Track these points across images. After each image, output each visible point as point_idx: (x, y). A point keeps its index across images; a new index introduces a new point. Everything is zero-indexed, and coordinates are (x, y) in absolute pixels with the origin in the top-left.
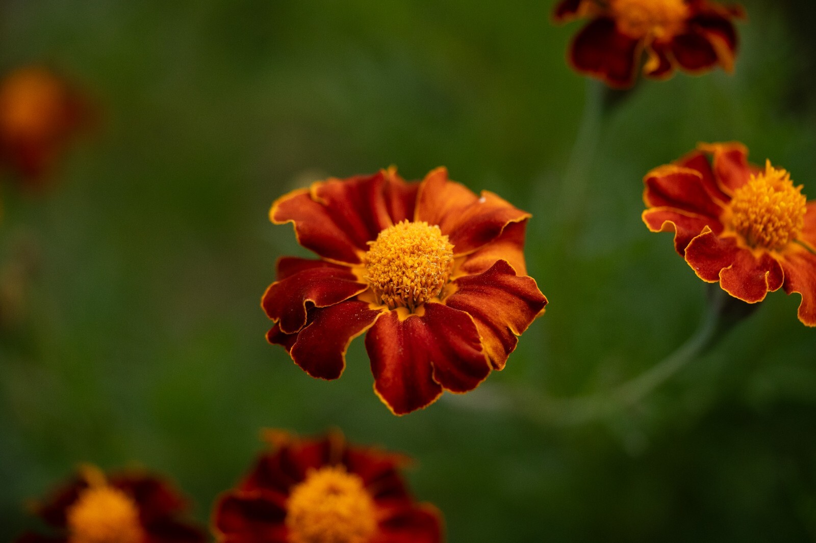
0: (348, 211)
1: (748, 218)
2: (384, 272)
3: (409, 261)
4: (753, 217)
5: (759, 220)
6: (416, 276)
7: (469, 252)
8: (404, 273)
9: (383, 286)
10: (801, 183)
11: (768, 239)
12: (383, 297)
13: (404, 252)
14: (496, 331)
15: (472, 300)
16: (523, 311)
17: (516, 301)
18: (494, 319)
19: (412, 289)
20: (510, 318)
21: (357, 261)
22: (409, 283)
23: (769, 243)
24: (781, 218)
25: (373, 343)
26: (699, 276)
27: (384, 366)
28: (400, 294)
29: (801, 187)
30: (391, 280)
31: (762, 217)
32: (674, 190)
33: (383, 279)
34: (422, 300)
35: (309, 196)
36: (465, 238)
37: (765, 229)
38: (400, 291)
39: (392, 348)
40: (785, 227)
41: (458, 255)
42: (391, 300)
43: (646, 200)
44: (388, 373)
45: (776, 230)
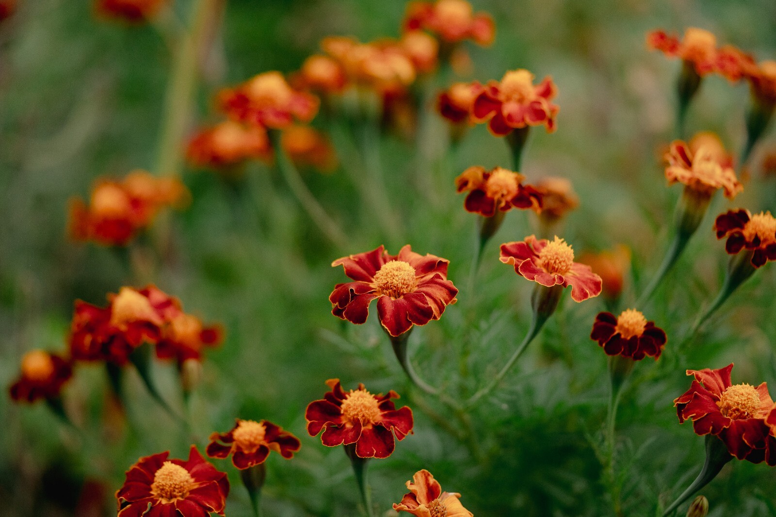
0: (367, 262)
1: (547, 258)
2: (385, 279)
3: (396, 273)
4: (549, 257)
5: (552, 258)
6: (399, 279)
7: (422, 276)
8: (393, 278)
9: (384, 285)
10: (571, 244)
11: (556, 267)
12: (384, 291)
13: (393, 269)
14: (435, 301)
15: (424, 289)
16: (447, 294)
17: (445, 290)
18: (434, 296)
19: (397, 285)
20: (441, 296)
21: (372, 282)
22: (396, 282)
23: (557, 269)
24: (562, 257)
25: (381, 306)
26: (526, 278)
27: (386, 313)
28: (392, 288)
29: (571, 246)
30: (388, 282)
31: (553, 257)
32: (514, 250)
33: (385, 282)
34: (402, 291)
35: (350, 259)
36: (420, 269)
37: (555, 262)
38: (392, 287)
39: (389, 307)
40: (564, 261)
41: (417, 277)
42: (388, 292)
43: (501, 255)
44: (388, 316)
45: (560, 263)
